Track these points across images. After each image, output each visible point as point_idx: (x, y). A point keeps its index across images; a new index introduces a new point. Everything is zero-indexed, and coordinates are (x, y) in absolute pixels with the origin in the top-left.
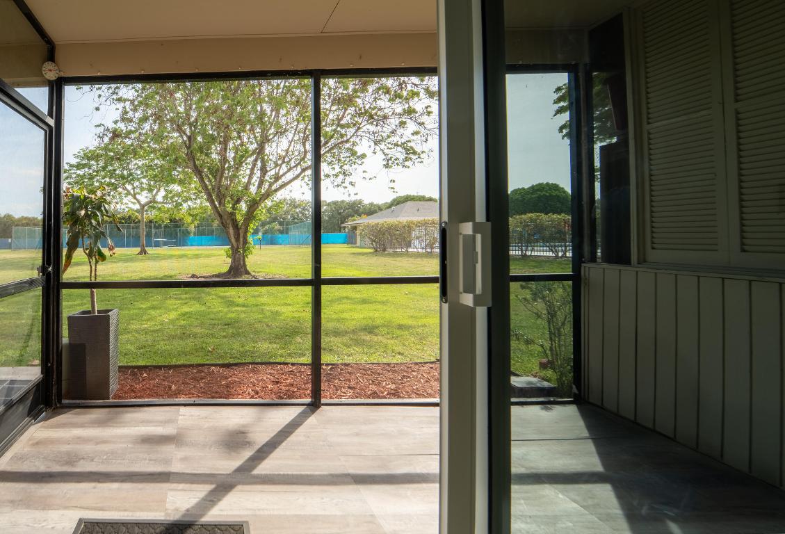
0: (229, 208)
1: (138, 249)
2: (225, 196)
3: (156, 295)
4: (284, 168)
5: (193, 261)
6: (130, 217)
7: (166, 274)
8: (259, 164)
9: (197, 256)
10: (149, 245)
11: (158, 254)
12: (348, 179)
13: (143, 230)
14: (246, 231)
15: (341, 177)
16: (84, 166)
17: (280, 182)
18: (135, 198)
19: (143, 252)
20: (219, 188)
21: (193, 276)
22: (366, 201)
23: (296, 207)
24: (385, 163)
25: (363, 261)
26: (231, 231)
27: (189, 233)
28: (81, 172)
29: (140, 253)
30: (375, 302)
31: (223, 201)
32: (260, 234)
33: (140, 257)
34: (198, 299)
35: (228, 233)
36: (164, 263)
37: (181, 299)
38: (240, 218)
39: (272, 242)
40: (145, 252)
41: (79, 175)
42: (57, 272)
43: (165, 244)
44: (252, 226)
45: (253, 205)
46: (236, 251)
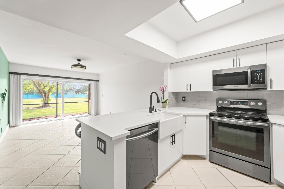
0: (42, 88)
26: (43, 94)
38: (46, 91)
44: (51, 93)
45: (51, 88)
46: (45, 100)
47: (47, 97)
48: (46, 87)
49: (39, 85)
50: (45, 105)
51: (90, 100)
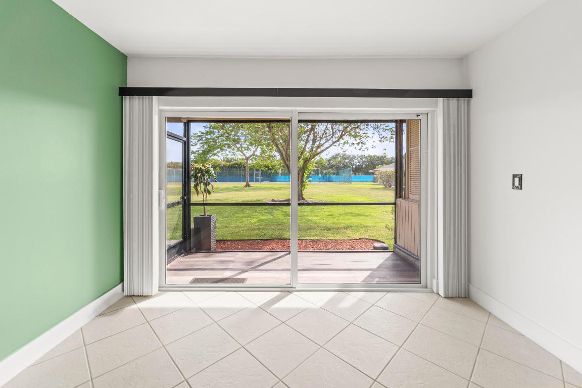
1: (245, 184)
3: (248, 210)
4: (324, 140)
5: (277, 192)
6: (241, 163)
7: (257, 199)
8: (311, 137)
9: (280, 189)
10: (252, 181)
11: (257, 187)
12: (364, 146)
13: (248, 172)
14: (303, 176)
15: (361, 144)
16: (211, 133)
17: (322, 148)
18: (243, 153)
19: (248, 185)
21: (273, 200)
23: (345, 159)
24: (380, 139)
25: (375, 192)
27: (278, 174)
28: (209, 137)
29: (246, 186)
30: (363, 215)
33: (245, 188)
34: (271, 213)
36: (258, 193)
37: (261, 213)
39: (329, 180)
40: (249, 186)
41: (207, 138)
42: (189, 199)
43: (262, 180)
44: (306, 172)
45: (306, 161)
47: (300, 180)
51: (401, 197)
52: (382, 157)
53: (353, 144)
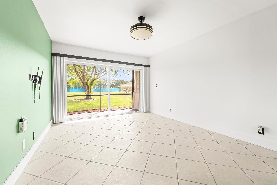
0: (86, 81)
2: (84, 78)
8: (94, 70)
12: (117, 76)
14: (91, 88)
20: (83, 76)
21: (75, 100)
22: (125, 80)
26: (86, 87)
31: (84, 80)
32: (95, 88)
35: (85, 88)
38: (89, 84)
44: (92, 86)
45: (93, 81)
46: (88, 93)
47: (89, 90)
48: (88, 80)
49: (84, 79)
50: (88, 97)
51: (134, 92)
52: (122, 81)
53: (112, 74)
